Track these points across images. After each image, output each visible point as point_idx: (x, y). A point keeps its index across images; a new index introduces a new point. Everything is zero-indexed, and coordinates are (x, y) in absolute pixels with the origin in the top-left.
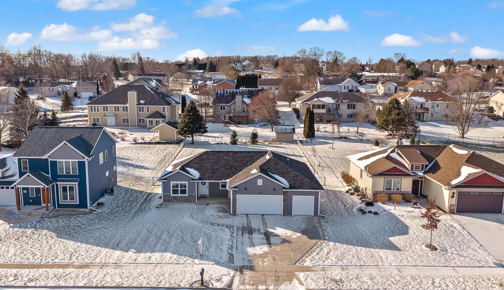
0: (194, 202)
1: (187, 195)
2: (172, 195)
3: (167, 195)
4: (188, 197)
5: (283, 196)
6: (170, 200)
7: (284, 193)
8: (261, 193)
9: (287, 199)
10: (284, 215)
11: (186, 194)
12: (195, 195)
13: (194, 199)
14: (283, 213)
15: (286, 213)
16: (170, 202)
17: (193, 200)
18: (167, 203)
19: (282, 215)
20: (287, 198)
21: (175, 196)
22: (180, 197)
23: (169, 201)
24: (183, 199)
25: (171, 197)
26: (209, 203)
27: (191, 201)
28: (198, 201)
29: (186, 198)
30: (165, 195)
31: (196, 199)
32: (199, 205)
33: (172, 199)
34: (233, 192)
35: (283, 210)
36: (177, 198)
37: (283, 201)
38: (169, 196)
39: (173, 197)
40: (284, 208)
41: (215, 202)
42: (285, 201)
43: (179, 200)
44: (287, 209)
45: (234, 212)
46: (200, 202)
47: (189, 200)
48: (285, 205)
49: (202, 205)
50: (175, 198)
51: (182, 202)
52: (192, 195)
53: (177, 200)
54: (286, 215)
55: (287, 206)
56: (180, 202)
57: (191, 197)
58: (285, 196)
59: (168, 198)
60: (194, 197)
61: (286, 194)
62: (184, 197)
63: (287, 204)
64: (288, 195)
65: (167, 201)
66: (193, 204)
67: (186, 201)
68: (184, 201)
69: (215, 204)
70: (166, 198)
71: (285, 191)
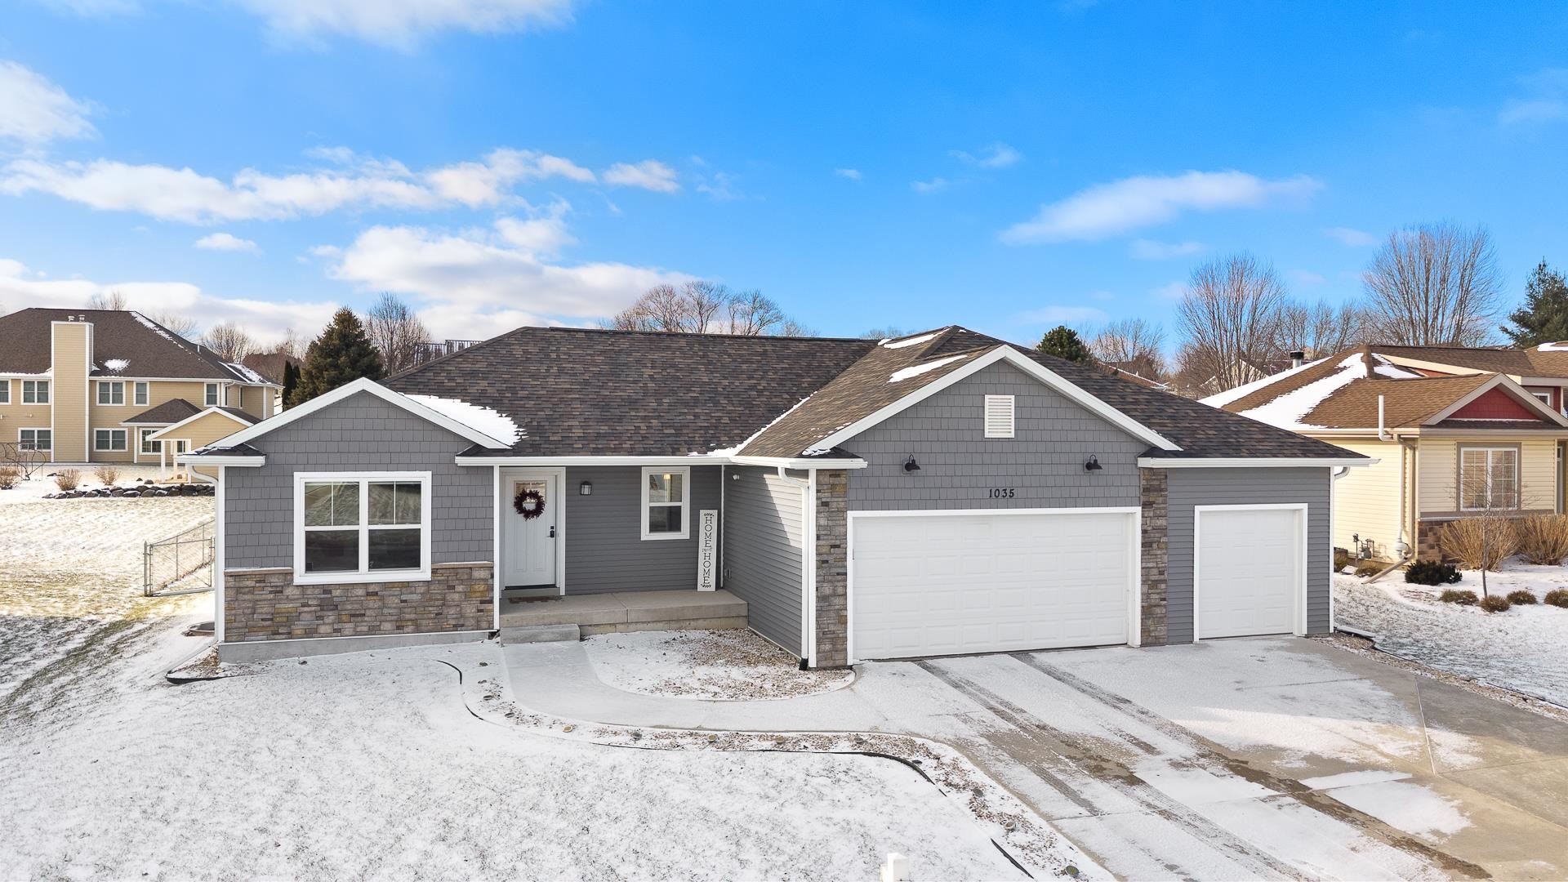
0: (481, 621)
1: (423, 573)
2: (301, 577)
3: (262, 579)
4: (436, 590)
5: (1139, 510)
7: (1146, 490)
8: (1004, 496)
9: (1163, 530)
10: (1150, 640)
11: (415, 562)
12: (483, 574)
13: (475, 602)
14: (1144, 631)
15: (1162, 631)
16: (290, 635)
17: (470, 610)
18: (259, 642)
19: (1138, 642)
20: (1161, 522)
21: (326, 589)
22: (372, 592)
23: (279, 627)
24: (395, 608)
25: (296, 597)
26: (590, 625)
27: (454, 616)
28: (507, 616)
29: (419, 597)
30: (241, 585)
31: (491, 602)
32: (516, 640)
33: (306, 609)
34: (818, 491)
35: (1143, 607)
36: (344, 603)
37: (1142, 544)
38: (278, 592)
39: (309, 592)
40: (1150, 591)
41: (633, 617)
42: (1155, 546)
43: (364, 615)
44: (1164, 603)
45: (828, 647)
46: (525, 623)
47: (441, 614)
48: (1155, 571)
49: (545, 637)
50: (327, 599)
51: (387, 626)
52: (460, 571)
53: (344, 618)
54: (1161, 640)
55: (1162, 577)
56: (366, 629)
57: (460, 588)
58: (1151, 514)
59: (264, 609)
60: (477, 587)
61: (1156, 490)
62: (404, 590)
63: (1165, 567)
64: (1166, 496)
65: (263, 627)
66: (473, 641)
67: (420, 617)
68: (397, 621)
69: (632, 627)
70: (248, 608)
71: (1154, 475)
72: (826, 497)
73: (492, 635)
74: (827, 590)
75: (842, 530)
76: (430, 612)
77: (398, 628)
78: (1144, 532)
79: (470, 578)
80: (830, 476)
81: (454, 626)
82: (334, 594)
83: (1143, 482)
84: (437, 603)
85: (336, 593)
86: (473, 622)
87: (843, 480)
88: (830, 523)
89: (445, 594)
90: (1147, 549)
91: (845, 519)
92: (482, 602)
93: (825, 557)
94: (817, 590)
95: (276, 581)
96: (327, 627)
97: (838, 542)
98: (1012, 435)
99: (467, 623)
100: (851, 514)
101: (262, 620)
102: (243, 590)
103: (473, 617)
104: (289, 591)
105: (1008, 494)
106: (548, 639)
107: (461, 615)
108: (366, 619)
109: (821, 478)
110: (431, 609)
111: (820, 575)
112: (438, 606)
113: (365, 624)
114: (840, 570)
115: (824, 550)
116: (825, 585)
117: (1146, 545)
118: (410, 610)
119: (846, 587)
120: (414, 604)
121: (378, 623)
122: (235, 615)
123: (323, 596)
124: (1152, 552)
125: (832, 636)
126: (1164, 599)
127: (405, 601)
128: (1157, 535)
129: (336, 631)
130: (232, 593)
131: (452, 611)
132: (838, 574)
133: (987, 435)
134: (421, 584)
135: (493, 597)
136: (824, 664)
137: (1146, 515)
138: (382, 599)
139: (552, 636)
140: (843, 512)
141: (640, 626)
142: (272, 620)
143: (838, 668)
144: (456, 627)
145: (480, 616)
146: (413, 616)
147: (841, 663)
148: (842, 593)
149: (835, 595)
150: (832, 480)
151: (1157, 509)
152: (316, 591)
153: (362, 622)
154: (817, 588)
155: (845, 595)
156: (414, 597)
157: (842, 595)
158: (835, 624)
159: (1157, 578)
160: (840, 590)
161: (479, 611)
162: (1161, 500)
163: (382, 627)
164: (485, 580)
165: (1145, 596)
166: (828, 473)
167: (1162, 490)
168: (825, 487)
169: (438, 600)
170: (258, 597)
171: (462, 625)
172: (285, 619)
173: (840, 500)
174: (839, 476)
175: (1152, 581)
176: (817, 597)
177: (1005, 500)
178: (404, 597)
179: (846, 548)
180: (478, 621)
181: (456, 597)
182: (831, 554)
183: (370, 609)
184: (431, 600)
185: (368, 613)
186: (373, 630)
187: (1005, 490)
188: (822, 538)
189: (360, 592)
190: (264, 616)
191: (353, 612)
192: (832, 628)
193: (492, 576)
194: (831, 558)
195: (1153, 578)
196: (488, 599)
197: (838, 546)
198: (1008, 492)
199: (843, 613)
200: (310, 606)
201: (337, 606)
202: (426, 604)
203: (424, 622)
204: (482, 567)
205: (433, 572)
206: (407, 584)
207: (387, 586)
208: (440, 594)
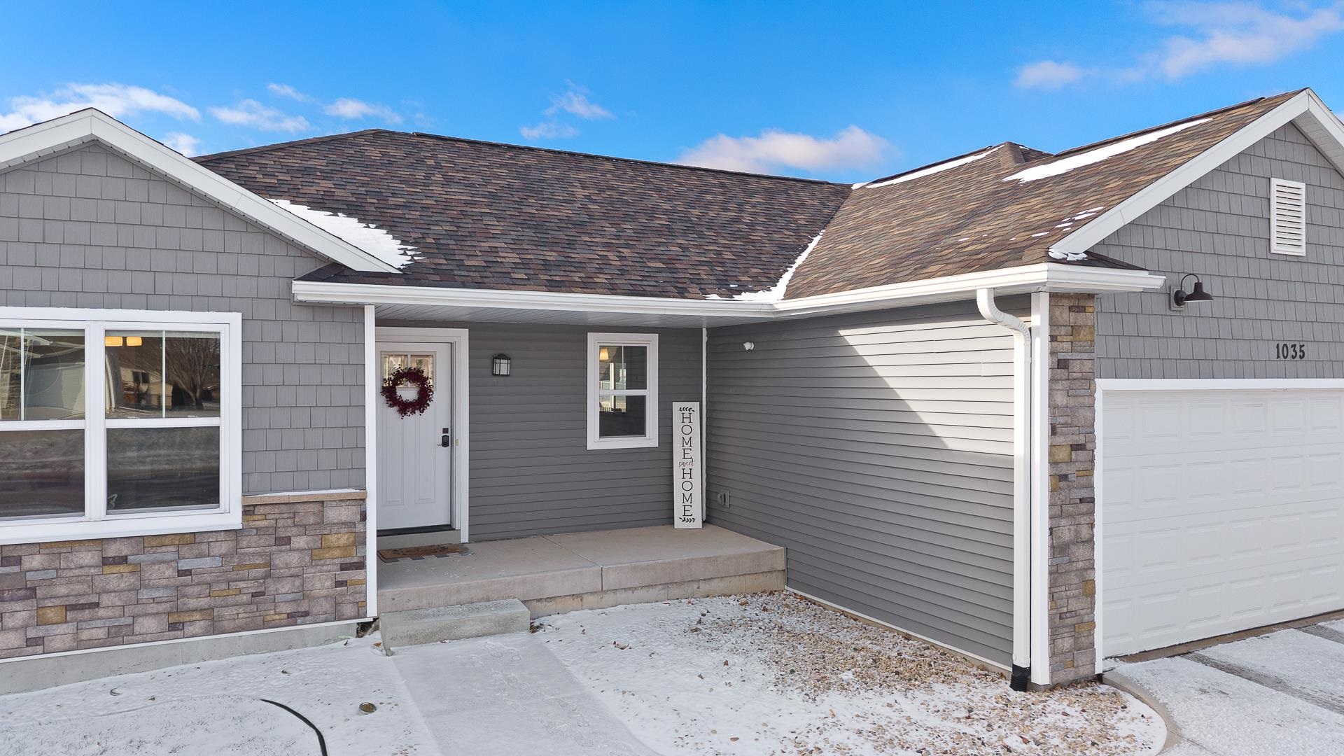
0: (343, 604)
1: (225, 515)
4: (250, 545)
8: (1293, 356)
11: (208, 494)
12: (346, 513)
13: (330, 567)
17: (321, 583)
21: (10, 554)
22: (122, 555)
24: (166, 587)
26: (539, 600)
27: (289, 596)
28: (390, 591)
29: (217, 562)
31: (361, 565)
32: (414, 639)
34: (1053, 338)
36: (50, 582)
41: (611, 580)
43: (97, 605)
46: (425, 602)
47: (262, 594)
49: (467, 629)
50: (10, 575)
51: (148, 625)
52: (300, 508)
53: (51, 614)
56: (101, 633)
57: (300, 542)
60: (333, 538)
62: (185, 550)
66: (327, 641)
67: (219, 601)
68: (169, 614)
69: (610, 598)
72: (1064, 350)
73: (364, 628)
74: (1067, 535)
75: (1088, 415)
76: (240, 592)
77: (173, 627)
79: (321, 523)
80: (1071, 309)
81: (290, 615)
82: (26, 566)
84: (254, 573)
85: (33, 561)
86: (326, 606)
87: (1090, 319)
88: (1070, 402)
89: (271, 554)
91: (1092, 395)
92: (345, 567)
94: (1051, 534)
96: (11, 635)
98: (1303, 252)
99: (315, 610)
100: (1102, 384)
103: (326, 597)
105: (1298, 354)
106: (474, 632)
107: (304, 595)
108: (101, 612)
109: (1057, 313)
110: (242, 585)
111: (1055, 504)
112: (256, 579)
113: (99, 623)
114: (1084, 494)
115: (1061, 456)
116: (1064, 522)
118: (197, 589)
119: (1092, 525)
120: (207, 578)
121: (130, 620)
125: (1073, 621)
127: (187, 573)
129: (31, 642)
131: (286, 587)
132: (1081, 501)
133: (1274, 249)
134: (222, 537)
135: (364, 557)
136: (1064, 676)
138: (138, 569)
139: (479, 628)
140: (1089, 380)
141: (622, 596)
143: (1082, 682)
144: (293, 618)
145: (342, 595)
146: (204, 602)
147: (1084, 671)
148: (1087, 537)
149: (1077, 541)
150: (1073, 313)
153: (92, 619)
154: (1051, 529)
155: (1091, 541)
156: (207, 563)
157: (1088, 541)
158: (1078, 597)
160: (1085, 532)
161: (339, 584)
163: (137, 629)
164: (351, 524)
166: (1067, 303)
168: (1063, 331)
169: (256, 566)
171: (306, 614)
173: (1086, 356)
176: (1052, 547)
177: (1294, 363)
178: (184, 565)
179: (1094, 450)
180: (337, 604)
181: (294, 558)
182: (1071, 461)
183: (109, 592)
184: (241, 567)
185: (106, 600)
186: (116, 635)
187: (1293, 346)
188: (1058, 430)
189: (89, 557)
191: (72, 601)
192: (1073, 605)
193: (363, 517)
194: (1071, 471)
196: (355, 560)
197: (1082, 447)
198: (1298, 349)
199: (1089, 574)
201: (34, 589)
202: (233, 575)
203: (227, 612)
204: (342, 500)
205: (245, 513)
206: (189, 539)
207: (145, 542)
208: (260, 554)
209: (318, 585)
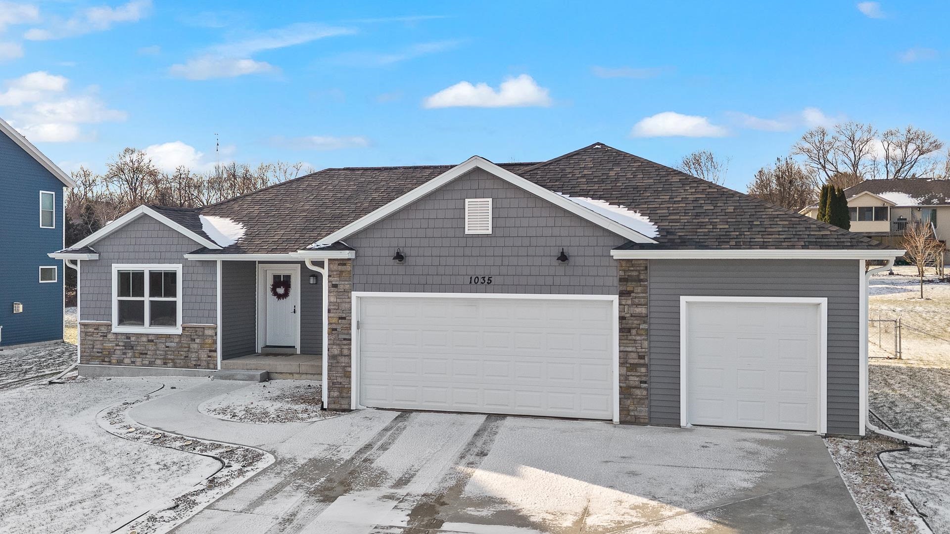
0: (210, 364)
1: (177, 330)
2: (116, 328)
3: (97, 327)
4: (185, 341)
5: (615, 298)
6: (111, 353)
7: (622, 280)
8: (484, 282)
9: (644, 318)
10: (628, 419)
11: (174, 323)
12: (210, 333)
13: (206, 350)
14: (623, 409)
15: (642, 411)
16: (110, 363)
17: (204, 355)
18: (95, 365)
19: (616, 419)
20: (642, 310)
21: (128, 336)
22: (153, 339)
23: (105, 357)
24: (162, 351)
25: (113, 340)
26: (276, 373)
27: (195, 359)
28: (225, 362)
29: (175, 345)
30: (88, 331)
31: (215, 351)
33: (118, 348)
35: (620, 387)
36: (137, 346)
37: (620, 329)
38: (104, 336)
39: (119, 337)
40: (629, 373)
42: (634, 332)
43: (146, 354)
44: (644, 385)
45: (336, 394)
46: (236, 367)
47: (188, 357)
48: (634, 355)
49: (238, 377)
50: (129, 342)
51: (158, 362)
52: (197, 329)
53: (137, 355)
54: (642, 421)
55: (642, 361)
58: (629, 302)
59: (98, 346)
60: (207, 341)
61: (635, 281)
62: (167, 340)
63: (646, 352)
64: (645, 286)
65: (98, 357)
66: (206, 376)
67: (176, 357)
68: (164, 359)
70: (91, 344)
71: (632, 266)
72: (335, 280)
74: (336, 351)
75: (347, 306)
76: (181, 355)
77: (165, 363)
78: (622, 318)
79: (203, 335)
80: (339, 265)
82: (131, 340)
83: (621, 273)
84: (185, 349)
85: (133, 339)
86: (205, 363)
87: (348, 268)
88: (338, 300)
89: (189, 344)
90: (625, 334)
91: (350, 298)
92: (211, 351)
93: (334, 326)
94: (328, 351)
95: (104, 329)
96: (128, 359)
97: (344, 315)
98: (490, 232)
99: (202, 365)
100: (355, 295)
101: (98, 352)
102: (88, 334)
103: (205, 360)
104: (110, 336)
105: (487, 281)
106: (241, 379)
107: (199, 359)
108: (148, 356)
109: (332, 266)
110: (182, 353)
111: (331, 340)
112: (185, 352)
113: (147, 359)
114: (347, 337)
115: (333, 321)
116: (335, 347)
117: (624, 331)
118: (170, 353)
119: (350, 349)
120: (173, 349)
121: (154, 360)
122: (85, 348)
123: (126, 340)
124: (630, 337)
125: (340, 386)
126: (645, 382)
127: (167, 347)
128: (636, 322)
129: (133, 362)
130: (83, 335)
131: (194, 355)
132: (345, 339)
133: (467, 232)
134: (176, 336)
135: (216, 348)
136: (333, 406)
137: (624, 303)
139: (243, 377)
140: (347, 292)
141: (309, 376)
142: (101, 352)
143: (344, 411)
144: (196, 366)
145: (209, 360)
146: (172, 357)
147: (346, 407)
148: (347, 354)
149: (341, 355)
150: (340, 268)
151: (636, 298)
152: (123, 337)
153: (146, 358)
154: (328, 349)
155: (349, 356)
156: (173, 345)
157: (347, 356)
158: (341, 377)
159: (636, 361)
160: (346, 352)
161: (209, 357)
162: (639, 289)
163: (155, 362)
164: (212, 336)
165: (623, 378)
166: (337, 262)
167: (640, 280)
168: (335, 273)
169: (186, 347)
170: (95, 338)
171: (200, 365)
172: (108, 353)
173: (346, 283)
174: (345, 264)
175: (630, 364)
176: (328, 355)
177: (483, 286)
178: (167, 344)
179: (350, 320)
180: (208, 364)
181: (196, 346)
182: (339, 324)
183: (149, 350)
184: (181, 347)
185: (149, 353)
186: (151, 364)
187: (484, 278)
188: (332, 311)
189: (144, 339)
190: (99, 351)
191: (141, 352)
192: (339, 380)
193: (216, 335)
194: (339, 327)
195: (632, 361)
196: (213, 349)
197: (344, 318)
198: (486, 279)
199: (348, 369)
200: (119, 346)
201: (133, 347)
202: (179, 349)
203: (178, 361)
204: (210, 328)
205: (183, 329)
206: (169, 336)
207: (158, 336)
208: (187, 344)
209: (203, 356)
